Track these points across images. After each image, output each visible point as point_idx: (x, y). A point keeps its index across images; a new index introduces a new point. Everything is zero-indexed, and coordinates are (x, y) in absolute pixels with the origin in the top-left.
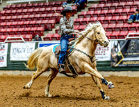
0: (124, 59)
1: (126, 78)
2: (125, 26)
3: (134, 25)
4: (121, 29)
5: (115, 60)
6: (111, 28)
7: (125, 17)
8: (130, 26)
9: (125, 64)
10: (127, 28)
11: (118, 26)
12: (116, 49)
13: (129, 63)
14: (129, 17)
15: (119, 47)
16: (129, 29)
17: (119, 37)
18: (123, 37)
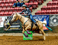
0: (10, 27)
1: (12, 36)
2: (11, 9)
3: (15, 8)
4: (9, 11)
5: (6, 27)
6: (4, 10)
7: (11, 5)
8: (14, 9)
9: (11, 29)
10: (12, 10)
11: (7, 9)
12: (7, 21)
13: (13, 29)
14: (13, 4)
15: (8, 20)
16: (13, 11)
17: (8, 15)
18: (10, 15)
